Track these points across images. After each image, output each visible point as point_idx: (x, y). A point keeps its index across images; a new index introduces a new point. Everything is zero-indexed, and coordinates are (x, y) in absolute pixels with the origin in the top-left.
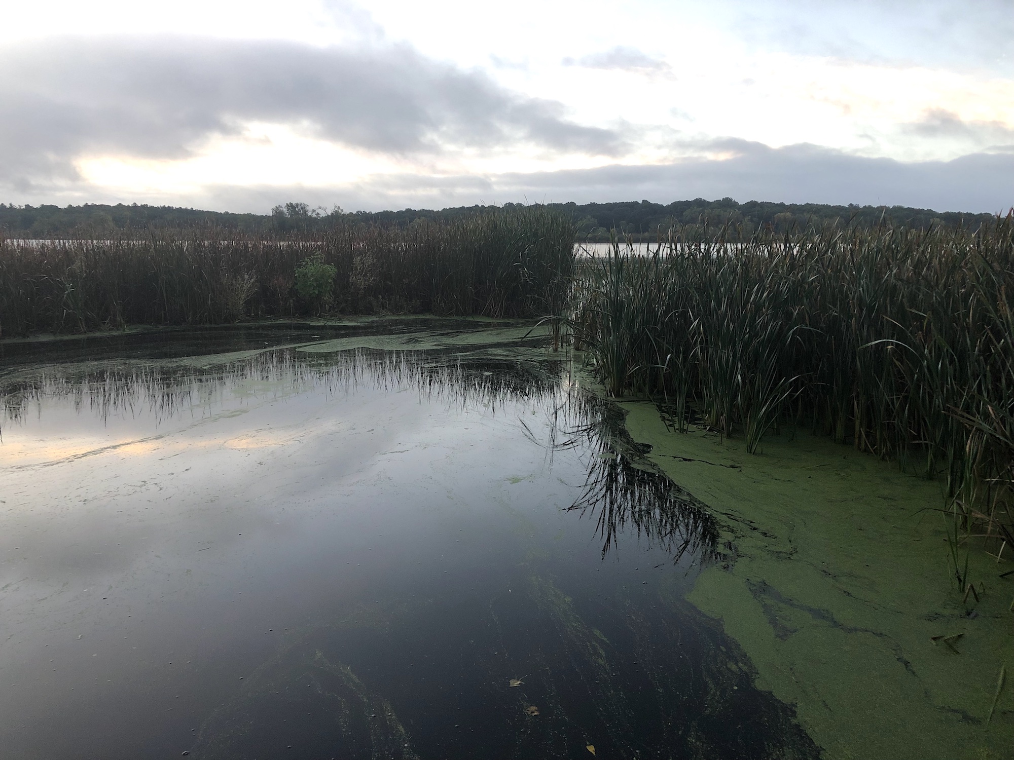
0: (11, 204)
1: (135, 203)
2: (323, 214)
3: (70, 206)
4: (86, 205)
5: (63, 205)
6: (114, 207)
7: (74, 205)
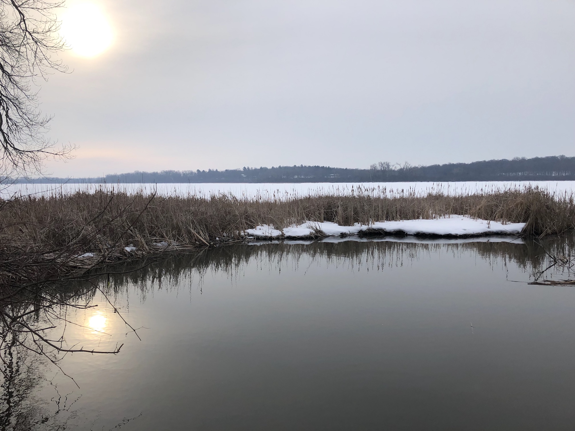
0: (248, 167)
1: (302, 165)
2: (398, 168)
3: (273, 167)
4: (280, 167)
5: (270, 167)
6: (292, 167)
7: (275, 167)
